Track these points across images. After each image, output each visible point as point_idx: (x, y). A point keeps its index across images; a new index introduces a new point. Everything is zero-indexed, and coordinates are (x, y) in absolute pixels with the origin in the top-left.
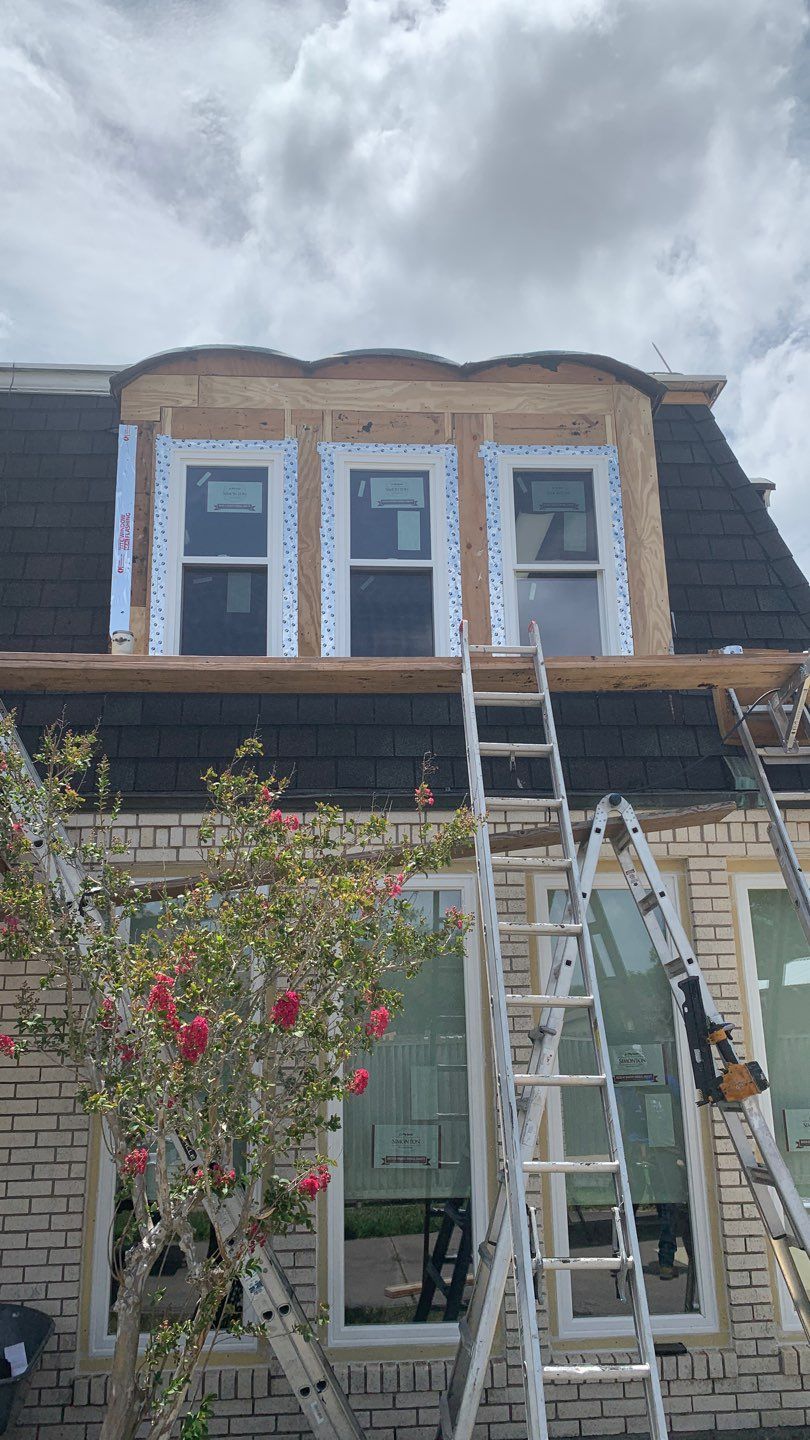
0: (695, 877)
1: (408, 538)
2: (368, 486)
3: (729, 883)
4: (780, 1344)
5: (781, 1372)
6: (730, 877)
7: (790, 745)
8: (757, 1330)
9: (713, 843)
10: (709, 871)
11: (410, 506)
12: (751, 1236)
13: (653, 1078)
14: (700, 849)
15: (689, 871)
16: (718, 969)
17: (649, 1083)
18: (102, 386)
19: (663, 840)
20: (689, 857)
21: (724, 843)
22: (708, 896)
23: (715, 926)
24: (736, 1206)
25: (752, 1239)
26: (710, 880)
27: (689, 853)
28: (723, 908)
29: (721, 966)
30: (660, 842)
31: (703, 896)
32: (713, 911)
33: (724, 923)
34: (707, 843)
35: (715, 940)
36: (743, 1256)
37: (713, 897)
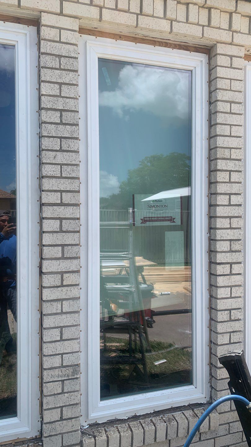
0: (220, 61)
9: (237, 32)
10: (231, 57)
12: (233, 332)
13: (172, 220)
14: (226, 36)
15: (215, 56)
16: (230, 136)
17: (168, 223)
19: (200, 23)
20: (218, 42)
21: (245, 34)
22: (229, 77)
23: (231, 102)
24: (226, 312)
25: (235, 334)
26: (231, 65)
27: (219, 39)
28: (238, 89)
29: (232, 135)
30: (198, 24)
31: (224, 77)
32: (231, 90)
33: (237, 101)
34: (233, 32)
35: (231, 113)
36: (228, 346)
37: (232, 78)
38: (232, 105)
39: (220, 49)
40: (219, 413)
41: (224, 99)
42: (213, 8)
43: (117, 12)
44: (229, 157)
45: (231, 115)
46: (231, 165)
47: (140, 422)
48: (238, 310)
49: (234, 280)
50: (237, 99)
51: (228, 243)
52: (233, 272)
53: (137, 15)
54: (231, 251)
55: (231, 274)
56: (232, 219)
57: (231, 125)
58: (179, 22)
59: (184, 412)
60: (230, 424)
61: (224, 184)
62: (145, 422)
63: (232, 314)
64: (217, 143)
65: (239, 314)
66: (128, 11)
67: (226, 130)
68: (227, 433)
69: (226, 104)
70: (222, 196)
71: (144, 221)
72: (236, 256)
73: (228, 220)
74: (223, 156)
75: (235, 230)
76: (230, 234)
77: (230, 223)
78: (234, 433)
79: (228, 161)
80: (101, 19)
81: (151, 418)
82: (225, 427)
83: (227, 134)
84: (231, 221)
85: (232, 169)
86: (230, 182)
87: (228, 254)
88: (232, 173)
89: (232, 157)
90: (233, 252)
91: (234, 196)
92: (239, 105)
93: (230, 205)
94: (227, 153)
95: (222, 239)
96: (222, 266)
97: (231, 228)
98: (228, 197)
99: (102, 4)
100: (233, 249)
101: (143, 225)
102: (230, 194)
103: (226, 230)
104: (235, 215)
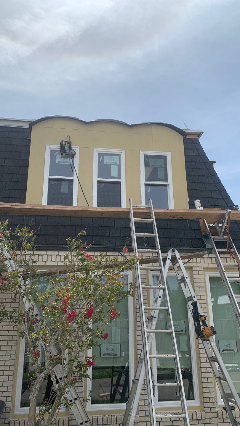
0: (194, 273)
1: (114, 173)
2: (103, 158)
3: (204, 275)
4: (217, 409)
5: (217, 417)
6: (204, 273)
7: (221, 236)
8: (211, 405)
9: (199, 263)
10: (198, 271)
11: (115, 164)
12: (209, 377)
13: (182, 331)
14: (196, 265)
15: (193, 271)
16: (201, 299)
17: (180, 332)
18: (27, 126)
21: (202, 263)
22: (198, 278)
23: (200, 287)
24: (205, 368)
27: (193, 266)
31: (196, 278)
32: (199, 283)
33: (203, 286)
34: (198, 263)
35: (200, 291)
36: (207, 383)
39: (194, 269)
40: (206, 413)
41: (197, 286)
48: (210, 368)
57: (200, 295)
63: (208, 369)
65: (211, 370)
67: (199, 297)
68: (210, 422)
69: (198, 288)
82: (209, 420)
83: (199, 299)
89: (202, 307)
92: (203, 288)
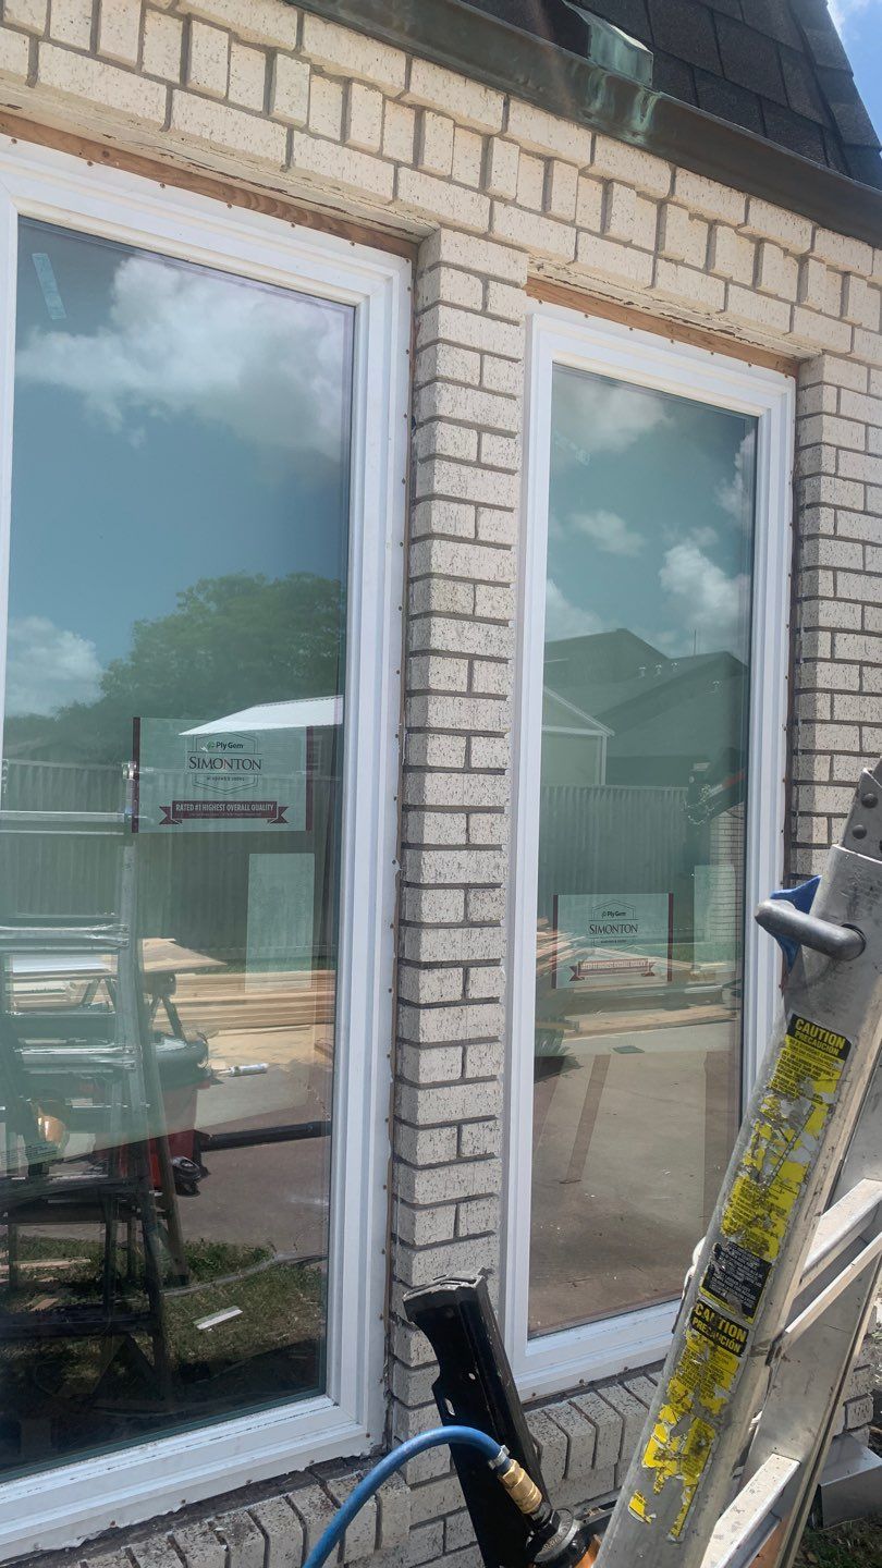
9: (506, 202)
10: (486, 279)
12: (468, 1199)
13: (274, 812)
14: (471, 211)
17: (262, 825)
19: (387, 152)
20: (444, 225)
21: (531, 211)
22: (476, 345)
23: (482, 429)
24: (447, 1132)
25: (473, 1205)
26: (485, 305)
27: (447, 214)
28: (504, 386)
29: (482, 537)
30: (379, 155)
31: (462, 342)
32: (481, 388)
33: (500, 425)
34: (494, 198)
35: (478, 464)
36: (449, 1248)
37: (486, 349)
38: (486, 437)
39: (451, 247)
40: (413, 1487)
41: (459, 414)
42: (430, 110)
43: (96, 65)
44: (469, 612)
45: (479, 471)
46: (473, 639)
47: (129, 1551)
48: (486, 1124)
49: (476, 1021)
50: (500, 420)
51: (460, 894)
52: (473, 994)
53: (171, 86)
54: (467, 923)
55: (466, 1001)
56: (474, 817)
57: (478, 505)
58: (316, 136)
59: (290, 1494)
60: (450, 1520)
61: (450, 699)
62: (146, 1551)
63: (465, 1136)
64: (433, 562)
65: (489, 1136)
66: (136, 68)
67: (461, 520)
68: (437, 1550)
69: (464, 431)
70: (444, 740)
71: (176, 813)
72: (482, 939)
73: (460, 819)
74: (450, 605)
75: (484, 854)
76: (465, 867)
77: (467, 830)
78: (460, 1549)
79: (466, 624)
80: (33, 79)
81: (170, 1533)
82: (432, 1531)
83: (465, 534)
84: (471, 824)
85: (479, 652)
86: (470, 693)
87: (458, 934)
88: (477, 664)
89: (479, 612)
90: (474, 925)
91: (484, 740)
93: (468, 769)
94: (462, 599)
95: (441, 881)
96: (438, 973)
97: (469, 847)
98: (462, 742)
99: (40, 26)
100: (475, 917)
101: (169, 829)
102: (469, 734)
103: (453, 853)
104: (485, 803)
